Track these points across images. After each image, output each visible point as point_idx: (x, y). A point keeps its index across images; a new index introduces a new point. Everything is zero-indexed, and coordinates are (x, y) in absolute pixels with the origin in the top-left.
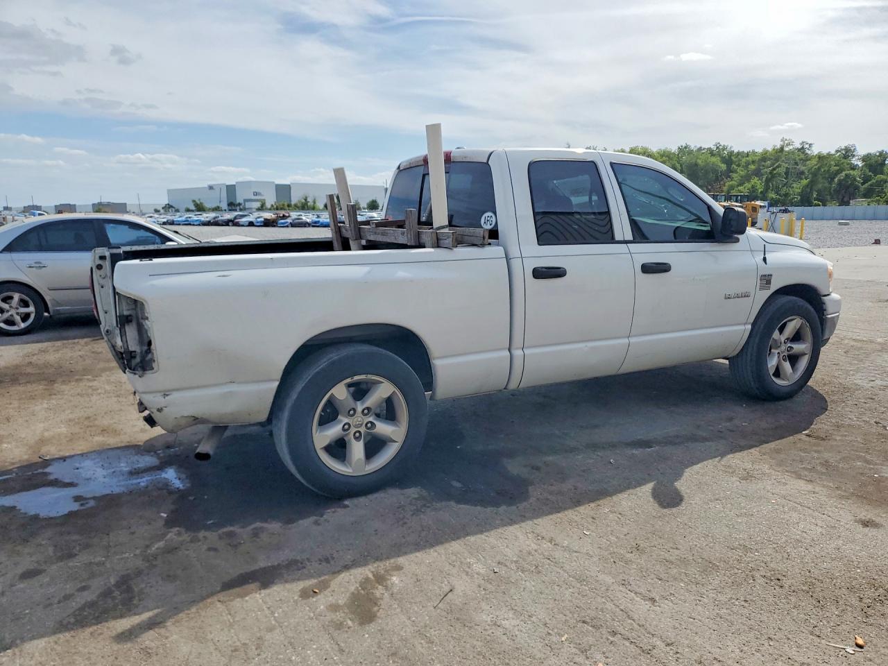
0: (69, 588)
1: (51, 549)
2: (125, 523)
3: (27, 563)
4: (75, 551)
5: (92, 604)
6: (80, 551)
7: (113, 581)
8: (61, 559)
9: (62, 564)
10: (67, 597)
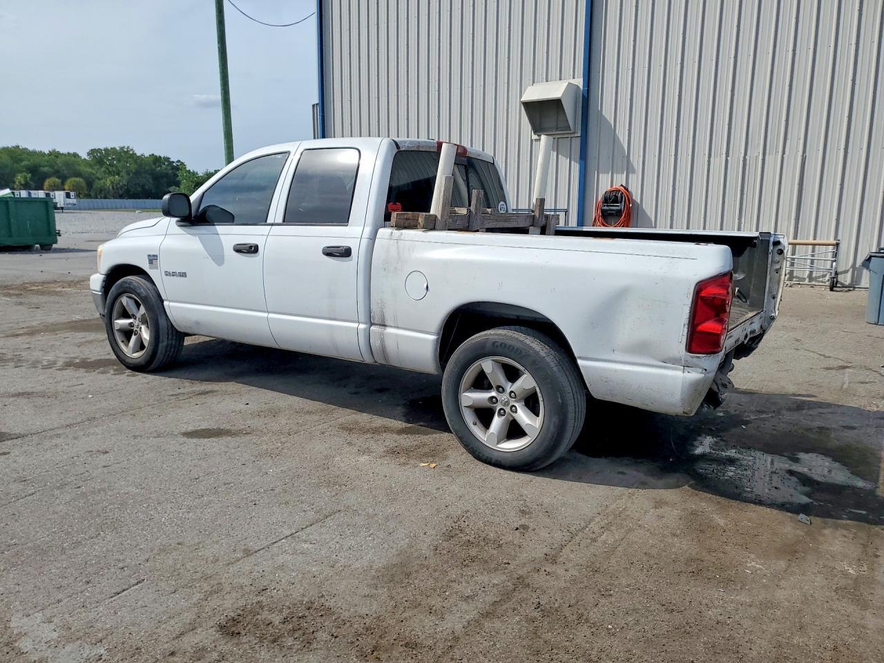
0: (830, 416)
1: (833, 435)
2: (774, 432)
3: (849, 434)
4: (817, 430)
5: (820, 407)
6: (814, 429)
7: (804, 411)
8: (828, 429)
9: (828, 426)
10: (832, 413)
